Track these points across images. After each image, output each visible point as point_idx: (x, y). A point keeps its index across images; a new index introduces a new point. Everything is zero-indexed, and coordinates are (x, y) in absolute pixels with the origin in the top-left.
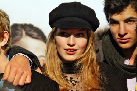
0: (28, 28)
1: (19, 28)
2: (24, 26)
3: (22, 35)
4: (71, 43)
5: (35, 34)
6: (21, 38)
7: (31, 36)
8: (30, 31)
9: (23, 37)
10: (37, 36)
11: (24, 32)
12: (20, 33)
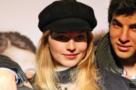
0: (13, 37)
1: (3, 37)
2: (9, 35)
3: (6, 45)
4: (72, 48)
5: (23, 44)
6: (5, 49)
7: (18, 46)
8: (16, 40)
9: (8, 47)
10: (25, 46)
11: (9, 42)
12: (4, 43)
